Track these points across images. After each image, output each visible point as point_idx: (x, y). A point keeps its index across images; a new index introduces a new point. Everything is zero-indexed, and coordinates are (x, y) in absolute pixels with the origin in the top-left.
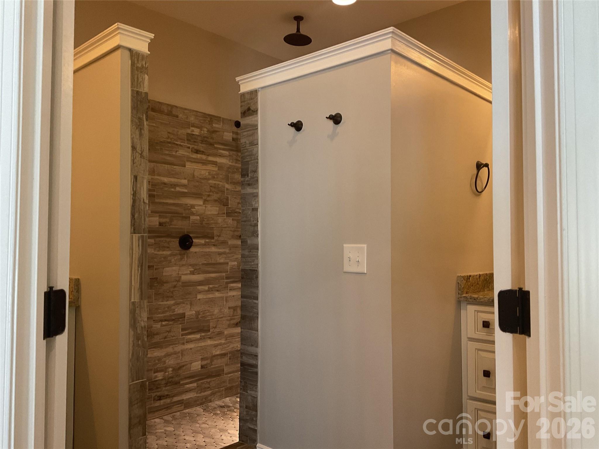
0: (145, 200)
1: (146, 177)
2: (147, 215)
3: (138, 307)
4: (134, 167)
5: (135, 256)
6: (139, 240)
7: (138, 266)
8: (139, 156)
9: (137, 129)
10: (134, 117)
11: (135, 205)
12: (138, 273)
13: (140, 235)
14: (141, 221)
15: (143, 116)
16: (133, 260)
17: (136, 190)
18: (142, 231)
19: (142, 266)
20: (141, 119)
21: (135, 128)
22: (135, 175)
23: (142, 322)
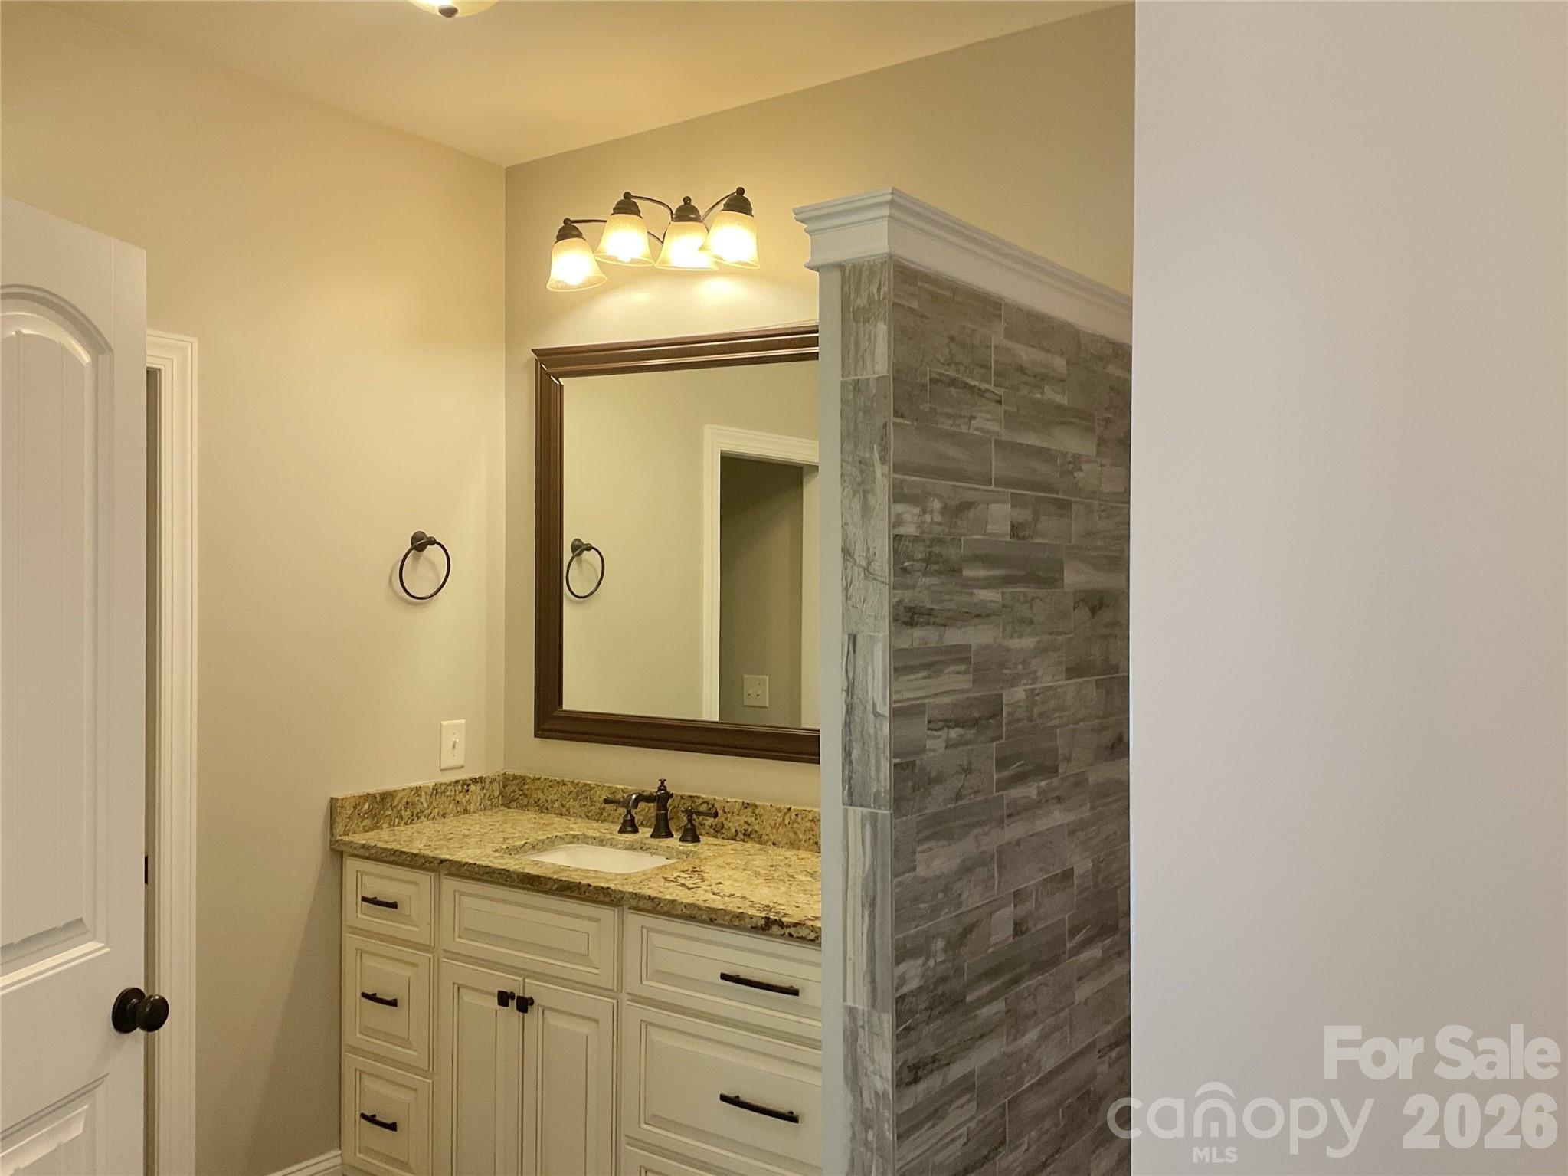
0: (878, 706)
1: (881, 635)
2: (884, 753)
3: (863, 1027)
4: (848, 609)
5: (856, 872)
6: (863, 826)
7: (863, 906)
8: (862, 575)
9: (854, 495)
10: (848, 463)
11: (852, 720)
12: (863, 923)
13: (865, 810)
14: (868, 770)
15: (872, 450)
16: (850, 883)
17: (854, 678)
18: (872, 800)
19: (873, 905)
20: (866, 464)
21: (851, 494)
22: (850, 632)
23: (877, 1077)
